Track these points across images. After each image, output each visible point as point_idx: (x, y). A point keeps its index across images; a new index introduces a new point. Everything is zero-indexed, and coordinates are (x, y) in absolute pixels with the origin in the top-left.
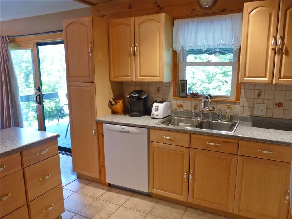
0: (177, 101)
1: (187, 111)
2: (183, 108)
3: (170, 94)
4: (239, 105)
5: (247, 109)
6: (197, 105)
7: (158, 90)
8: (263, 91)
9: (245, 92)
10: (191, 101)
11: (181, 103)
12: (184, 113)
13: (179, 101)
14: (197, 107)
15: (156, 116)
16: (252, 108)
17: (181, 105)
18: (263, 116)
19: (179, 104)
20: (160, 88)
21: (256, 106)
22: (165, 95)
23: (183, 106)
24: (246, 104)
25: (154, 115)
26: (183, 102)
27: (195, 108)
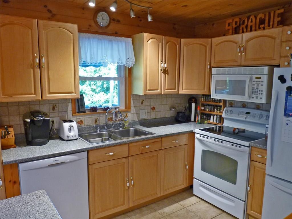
0: (77, 118)
1: (89, 126)
2: (84, 123)
3: (68, 111)
4: (130, 113)
5: (135, 115)
6: (97, 119)
7: (54, 108)
8: (144, 100)
9: (133, 102)
10: (92, 115)
11: (81, 119)
12: (86, 129)
13: (79, 118)
14: (97, 120)
15: (72, 137)
16: (138, 114)
17: (81, 121)
18: (146, 119)
19: (79, 120)
20: (56, 105)
21: (141, 111)
22: (62, 113)
23: (84, 121)
24: (135, 112)
25: (70, 137)
26: (83, 117)
27: (96, 122)
